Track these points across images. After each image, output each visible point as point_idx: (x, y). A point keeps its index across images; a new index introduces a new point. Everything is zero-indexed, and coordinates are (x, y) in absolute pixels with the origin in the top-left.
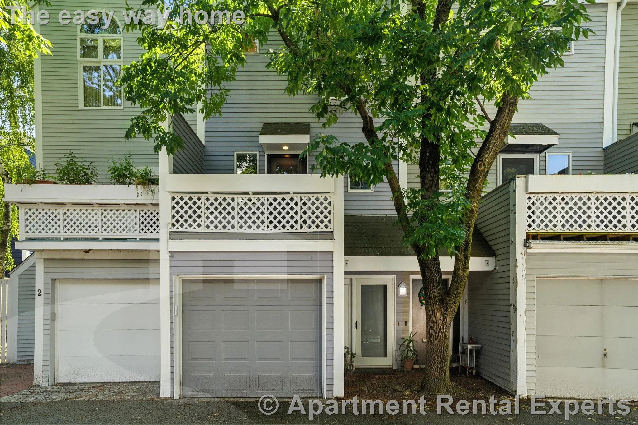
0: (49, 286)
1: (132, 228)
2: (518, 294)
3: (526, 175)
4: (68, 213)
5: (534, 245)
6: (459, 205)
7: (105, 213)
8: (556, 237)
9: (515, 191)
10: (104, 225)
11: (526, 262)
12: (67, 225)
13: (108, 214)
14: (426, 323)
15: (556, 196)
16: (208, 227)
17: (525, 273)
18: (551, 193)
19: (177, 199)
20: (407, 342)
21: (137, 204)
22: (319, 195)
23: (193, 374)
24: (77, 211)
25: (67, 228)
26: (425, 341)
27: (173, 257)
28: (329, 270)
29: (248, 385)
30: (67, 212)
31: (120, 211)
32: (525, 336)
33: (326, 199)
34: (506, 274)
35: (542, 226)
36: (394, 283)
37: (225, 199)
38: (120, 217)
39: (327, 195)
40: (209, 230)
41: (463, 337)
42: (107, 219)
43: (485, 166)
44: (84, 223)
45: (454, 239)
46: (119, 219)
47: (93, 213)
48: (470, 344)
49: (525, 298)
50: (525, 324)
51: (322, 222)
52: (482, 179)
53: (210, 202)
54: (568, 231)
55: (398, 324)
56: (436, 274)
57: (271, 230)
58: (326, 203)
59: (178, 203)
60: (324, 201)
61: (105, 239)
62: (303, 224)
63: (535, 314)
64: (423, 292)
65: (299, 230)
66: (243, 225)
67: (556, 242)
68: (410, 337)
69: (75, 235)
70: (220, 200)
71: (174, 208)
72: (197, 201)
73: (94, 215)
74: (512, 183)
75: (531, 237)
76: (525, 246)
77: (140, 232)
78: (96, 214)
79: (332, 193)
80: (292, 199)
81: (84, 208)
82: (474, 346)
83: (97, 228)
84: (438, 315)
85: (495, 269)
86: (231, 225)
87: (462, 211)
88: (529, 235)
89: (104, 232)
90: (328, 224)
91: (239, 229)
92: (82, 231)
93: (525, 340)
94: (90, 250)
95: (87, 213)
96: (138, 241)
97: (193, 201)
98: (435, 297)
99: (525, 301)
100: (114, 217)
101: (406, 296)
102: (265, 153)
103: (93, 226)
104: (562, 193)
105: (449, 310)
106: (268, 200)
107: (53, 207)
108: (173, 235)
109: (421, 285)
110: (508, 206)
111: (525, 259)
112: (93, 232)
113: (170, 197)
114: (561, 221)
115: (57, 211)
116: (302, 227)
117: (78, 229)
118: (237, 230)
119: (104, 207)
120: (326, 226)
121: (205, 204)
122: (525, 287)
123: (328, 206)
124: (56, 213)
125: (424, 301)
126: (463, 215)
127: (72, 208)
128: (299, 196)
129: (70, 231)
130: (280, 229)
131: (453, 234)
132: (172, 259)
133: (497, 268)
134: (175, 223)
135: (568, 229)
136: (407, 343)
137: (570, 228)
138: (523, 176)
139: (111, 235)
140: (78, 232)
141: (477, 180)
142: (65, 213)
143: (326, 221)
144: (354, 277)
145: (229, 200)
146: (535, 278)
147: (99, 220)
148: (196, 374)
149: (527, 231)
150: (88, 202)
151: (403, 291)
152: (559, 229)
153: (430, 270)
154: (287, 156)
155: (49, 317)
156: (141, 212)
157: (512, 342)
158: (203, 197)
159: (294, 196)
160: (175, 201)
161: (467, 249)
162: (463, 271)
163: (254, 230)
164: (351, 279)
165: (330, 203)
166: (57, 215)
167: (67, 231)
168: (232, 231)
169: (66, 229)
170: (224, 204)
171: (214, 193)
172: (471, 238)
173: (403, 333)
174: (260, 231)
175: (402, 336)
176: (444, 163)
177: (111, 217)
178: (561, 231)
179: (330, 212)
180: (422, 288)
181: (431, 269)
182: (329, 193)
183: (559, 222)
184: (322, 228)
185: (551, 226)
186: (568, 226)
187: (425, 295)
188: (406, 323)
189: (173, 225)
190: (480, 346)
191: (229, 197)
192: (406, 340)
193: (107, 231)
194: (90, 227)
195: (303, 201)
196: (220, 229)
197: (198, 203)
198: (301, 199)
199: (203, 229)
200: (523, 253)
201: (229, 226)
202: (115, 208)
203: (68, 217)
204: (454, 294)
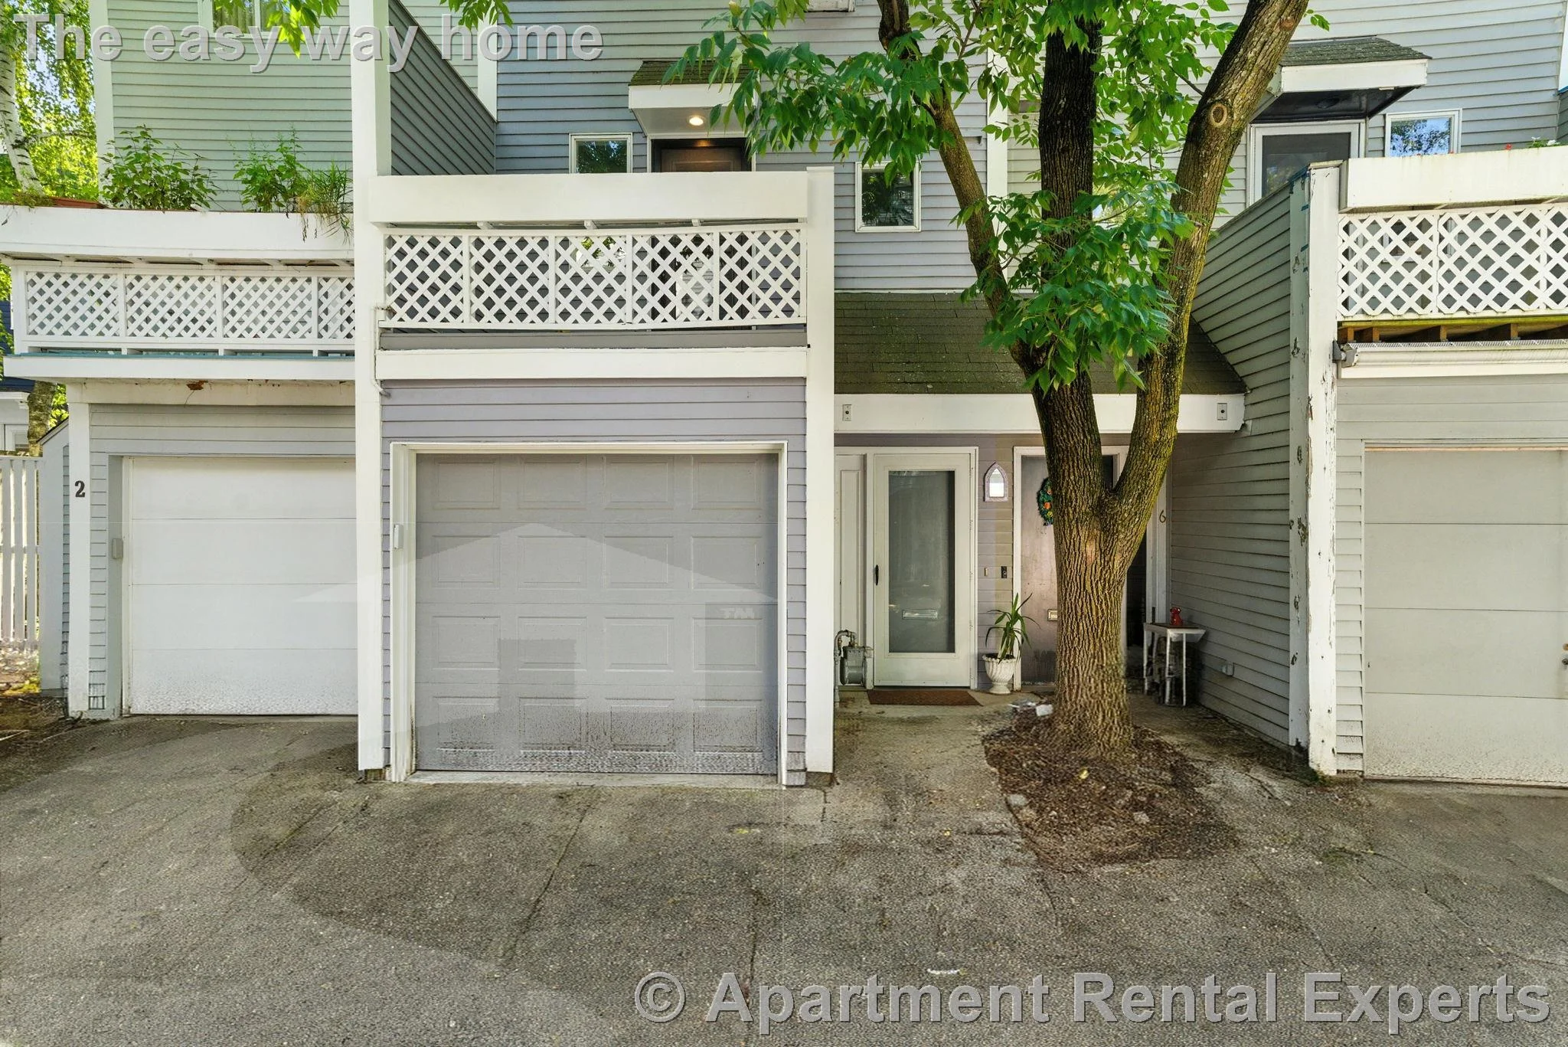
0: (104, 473)
1: (299, 326)
2: (1312, 491)
3: (1341, 162)
4: (138, 286)
5: (1364, 357)
6: (1153, 231)
7: (232, 287)
8: (1427, 334)
9: (1306, 207)
10: (230, 317)
11: (1338, 404)
12: (136, 316)
13: (240, 289)
14: (1055, 570)
15: (1430, 216)
16: (479, 316)
17: (1333, 435)
18: (1413, 208)
19: (402, 243)
20: (1006, 619)
21: (312, 263)
22: (768, 228)
23: (442, 703)
24: (162, 280)
25: (136, 324)
26: (1054, 616)
27: (388, 395)
28: (795, 427)
29: (584, 732)
30: (135, 282)
31: (270, 281)
32: (1333, 610)
33: (786, 238)
34: (1277, 440)
35: (1386, 302)
36: (973, 466)
37: (522, 243)
38: (271, 296)
39: (790, 228)
40: (482, 325)
41: (1154, 609)
42: (237, 300)
43: (1231, 114)
44: (178, 312)
45: (1135, 337)
46: (268, 300)
47: (201, 287)
48: (1173, 626)
49: (1332, 504)
50: (1333, 576)
51: (776, 299)
52: (1223, 154)
53: (484, 250)
54: (1463, 314)
55: (983, 573)
56: (1085, 436)
57: (643, 321)
58: (787, 250)
59: (401, 254)
60: (781, 244)
61: (234, 354)
62: (726, 306)
63: (1361, 548)
64: (1049, 491)
65: (716, 322)
66: (570, 309)
67: (1428, 346)
68: (1014, 606)
69: (157, 342)
70: (512, 244)
71: (391, 266)
72: (450, 248)
73: (206, 292)
74: (1297, 186)
75: (1351, 335)
76: (1335, 361)
77: (320, 336)
78: (209, 288)
79: (804, 220)
80: (698, 240)
81: (179, 272)
82: (1184, 632)
83: (213, 325)
84: (1091, 549)
85: (1244, 426)
86: (538, 309)
87: (1163, 250)
88: (1346, 329)
89: (230, 334)
90: (793, 304)
91: (559, 320)
92: (176, 332)
93: (1334, 619)
94: (202, 382)
95: (186, 287)
96: (315, 358)
97: (439, 248)
98: (1082, 501)
99: (1333, 512)
100: (255, 296)
101: (1006, 499)
102: (646, 137)
103: (202, 321)
104: (1447, 207)
105: (1122, 536)
106: (635, 242)
107: (99, 270)
108: (391, 338)
109: (1042, 472)
110: (1286, 250)
111: (1333, 396)
112: (203, 336)
113: (379, 237)
114: (1441, 288)
115: (110, 281)
116: (723, 313)
117: (163, 328)
118: (553, 322)
119: (229, 271)
120: (788, 311)
121: (471, 256)
122: (1334, 474)
123: (792, 256)
124: (107, 285)
125: (1050, 514)
126: (1163, 262)
127: (147, 272)
128: (716, 231)
129: (144, 332)
130: (665, 321)
131: (1134, 319)
132: (387, 401)
133: (1249, 423)
134: (395, 307)
135: (1462, 308)
136: (1008, 624)
137: (1469, 307)
138: (1331, 163)
139: (249, 343)
140: (164, 335)
141: (1207, 159)
142: (131, 286)
143: (787, 298)
144: (870, 451)
145: (532, 245)
146: (1361, 449)
147: (217, 305)
148: (450, 703)
149: (1341, 319)
150: (184, 255)
151: (997, 489)
152: (1434, 312)
153: (1068, 426)
154: (704, 144)
155: (104, 550)
156: (323, 283)
157: (1293, 624)
158: (466, 237)
159: (702, 231)
160: (395, 248)
161: (1174, 365)
162: (1162, 427)
163: (598, 322)
164: (865, 457)
165: (797, 249)
166: (111, 291)
167: (137, 332)
168: (540, 325)
169: (133, 327)
170: (522, 256)
171: (496, 226)
172: (1186, 334)
173: (997, 596)
174: (613, 325)
175: (994, 605)
176: (1107, 137)
177: (248, 296)
178: (1441, 316)
179: (797, 274)
180: (1045, 481)
181: (1070, 422)
182: (796, 221)
183: (1436, 291)
184: (777, 317)
185: (1411, 302)
186: (1462, 300)
187: (1054, 496)
188: (1004, 569)
189: (391, 312)
190: (1200, 632)
191: (533, 237)
192: (1005, 614)
193: (237, 333)
194: (194, 321)
195: (726, 246)
196: (511, 321)
197: (454, 254)
198: (722, 240)
199: (466, 321)
200: (1329, 380)
201: (532, 314)
202: (256, 273)
203: (139, 295)
204: (1136, 494)
